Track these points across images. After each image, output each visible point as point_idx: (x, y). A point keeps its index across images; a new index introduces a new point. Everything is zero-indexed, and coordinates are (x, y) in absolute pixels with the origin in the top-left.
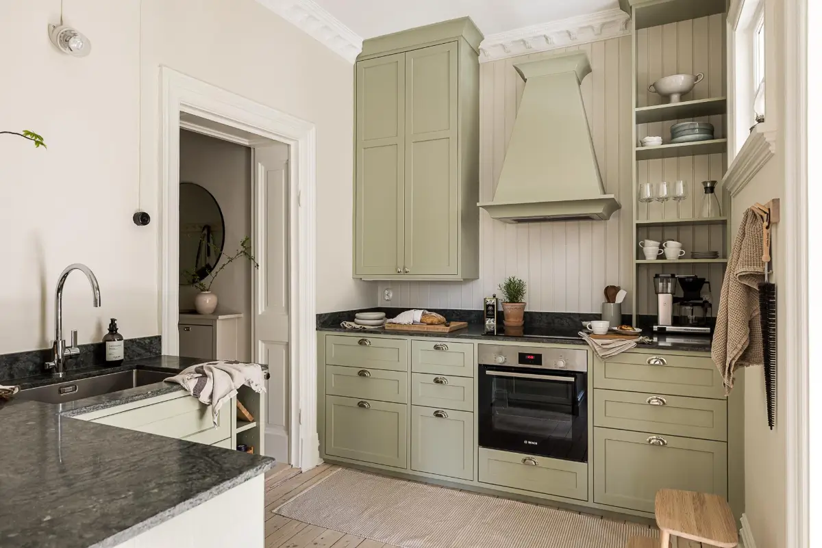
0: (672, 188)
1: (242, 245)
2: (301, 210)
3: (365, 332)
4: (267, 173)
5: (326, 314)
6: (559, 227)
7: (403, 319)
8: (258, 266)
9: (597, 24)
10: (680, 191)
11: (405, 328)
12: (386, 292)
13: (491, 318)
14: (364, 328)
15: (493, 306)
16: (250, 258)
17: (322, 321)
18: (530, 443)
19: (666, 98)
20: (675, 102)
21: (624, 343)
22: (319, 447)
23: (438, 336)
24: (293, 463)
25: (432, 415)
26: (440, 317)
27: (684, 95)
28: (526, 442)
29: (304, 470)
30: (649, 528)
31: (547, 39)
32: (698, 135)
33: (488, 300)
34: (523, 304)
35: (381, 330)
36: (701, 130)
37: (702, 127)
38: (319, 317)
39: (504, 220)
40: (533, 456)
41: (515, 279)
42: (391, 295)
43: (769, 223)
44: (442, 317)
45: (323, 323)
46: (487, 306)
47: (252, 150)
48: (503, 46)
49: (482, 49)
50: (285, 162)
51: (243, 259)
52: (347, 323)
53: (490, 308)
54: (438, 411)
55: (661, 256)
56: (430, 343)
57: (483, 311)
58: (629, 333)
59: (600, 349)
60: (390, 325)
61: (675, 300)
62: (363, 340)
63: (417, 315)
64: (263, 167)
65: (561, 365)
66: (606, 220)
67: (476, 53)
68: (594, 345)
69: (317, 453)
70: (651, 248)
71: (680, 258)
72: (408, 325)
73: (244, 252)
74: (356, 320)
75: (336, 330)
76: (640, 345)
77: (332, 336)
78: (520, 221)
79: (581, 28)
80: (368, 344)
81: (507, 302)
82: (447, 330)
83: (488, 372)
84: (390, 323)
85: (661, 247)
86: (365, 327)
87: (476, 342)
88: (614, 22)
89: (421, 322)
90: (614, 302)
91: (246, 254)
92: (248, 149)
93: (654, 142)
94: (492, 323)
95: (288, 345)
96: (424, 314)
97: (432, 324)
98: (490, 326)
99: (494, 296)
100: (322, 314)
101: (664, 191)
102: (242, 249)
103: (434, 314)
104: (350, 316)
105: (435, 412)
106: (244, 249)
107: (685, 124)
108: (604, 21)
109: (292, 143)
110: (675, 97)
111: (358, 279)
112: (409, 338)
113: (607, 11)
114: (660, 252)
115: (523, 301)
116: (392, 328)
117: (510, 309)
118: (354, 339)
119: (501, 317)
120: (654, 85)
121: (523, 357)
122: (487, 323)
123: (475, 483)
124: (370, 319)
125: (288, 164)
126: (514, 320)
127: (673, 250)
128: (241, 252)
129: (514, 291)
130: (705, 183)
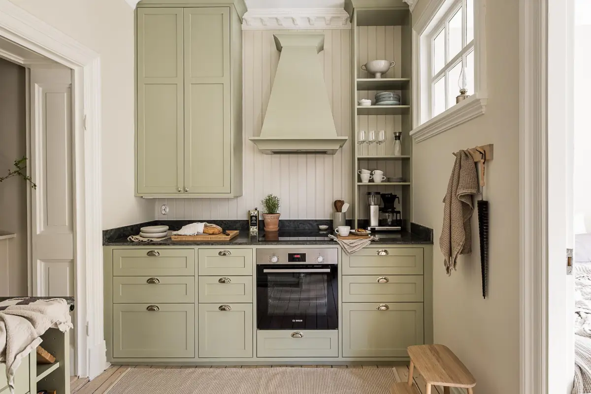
0: (377, 135)
1: (16, 165)
2: (87, 133)
3: (154, 244)
4: (45, 96)
5: (111, 230)
6: (302, 158)
7: (187, 231)
8: (35, 186)
9: (328, 17)
10: (381, 137)
11: (191, 239)
12: (163, 207)
13: (254, 226)
14: (151, 241)
15: (256, 217)
16: (25, 179)
17: (108, 236)
18: (297, 321)
19: (372, 74)
20: (378, 78)
21: (362, 241)
22: (107, 352)
23: (222, 244)
24: (80, 373)
25: (217, 309)
26: (219, 228)
27: (383, 74)
28: (294, 321)
29: (91, 379)
30: (378, 368)
31: (293, 21)
32: (392, 101)
33: (252, 212)
34: (278, 215)
35: (167, 242)
36: (395, 99)
37: (395, 96)
38: (105, 233)
39: (263, 152)
40: (299, 331)
41: (272, 196)
42: (167, 210)
43: (485, 160)
44: (220, 228)
45: (109, 239)
46: (252, 217)
47: (27, 71)
48: (262, 20)
49: (245, 19)
50: (68, 86)
51: (16, 179)
52: (134, 237)
53: (254, 218)
54: (222, 306)
55: (371, 180)
56: (215, 250)
57: (248, 221)
58: (363, 234)
59: (348, 247)
60: (176, 237)
61: (380, 209)
62: (152, 252)
63: (200, 228)
64: (41, 89)
65: (320, 260)
66: (333, 154)
67: (241, 21)
68: (343, 244)
69: (105, 358)
70: (366, 175)
71: (382, 181)
72: (193, 236)
73: (17, 171)
74: (141, 233)
75: (123, 245)
76: (373, 241)
77: (119, 250)
78: (276, 153)
79: (318, 18)
80: (157, 254)
81: (266, 214)
82: (228, 238)
83: (265, 271)
84: (175, 235)
85: (371, 174)
86: (152, 239)
87: (255, 247)
88: (339, 17)
89: (204, 233)
90: (341, 212)
91: (19, 174)
92: (21, 69)
93: (367, 103)
94: (255, 230)
95: (73, 263)
96: (205, 226)
97: (213, 234)
98: (253, 232)
99: (256, 209)
100: (108, 230)
101: (372, 137)
102: (15, 169)
103: (214, 226)
104: (135, 230)
105: (220, 308)
106: (18, 169)
107: (385, 94)
108: (334, 16)
109: (76, 69)
110: (378, 75)
111: (140, 197)
112: (196, 247)
113: (335, 9)
114: (370, 177)
115: (278, 212)
116: (179, 239)
117: (269, 218)
118: (143, 251)
119: (262, 225)
120: (365, 65)
121: (291, 257)
122: (251, 230)
123: (255, 359)
124: (156, 232)
125: (71, 88)
126: (272, 227)
127: (378, 176)
128: (15, 172)
129: (271, 205)
130: (395, 133)
